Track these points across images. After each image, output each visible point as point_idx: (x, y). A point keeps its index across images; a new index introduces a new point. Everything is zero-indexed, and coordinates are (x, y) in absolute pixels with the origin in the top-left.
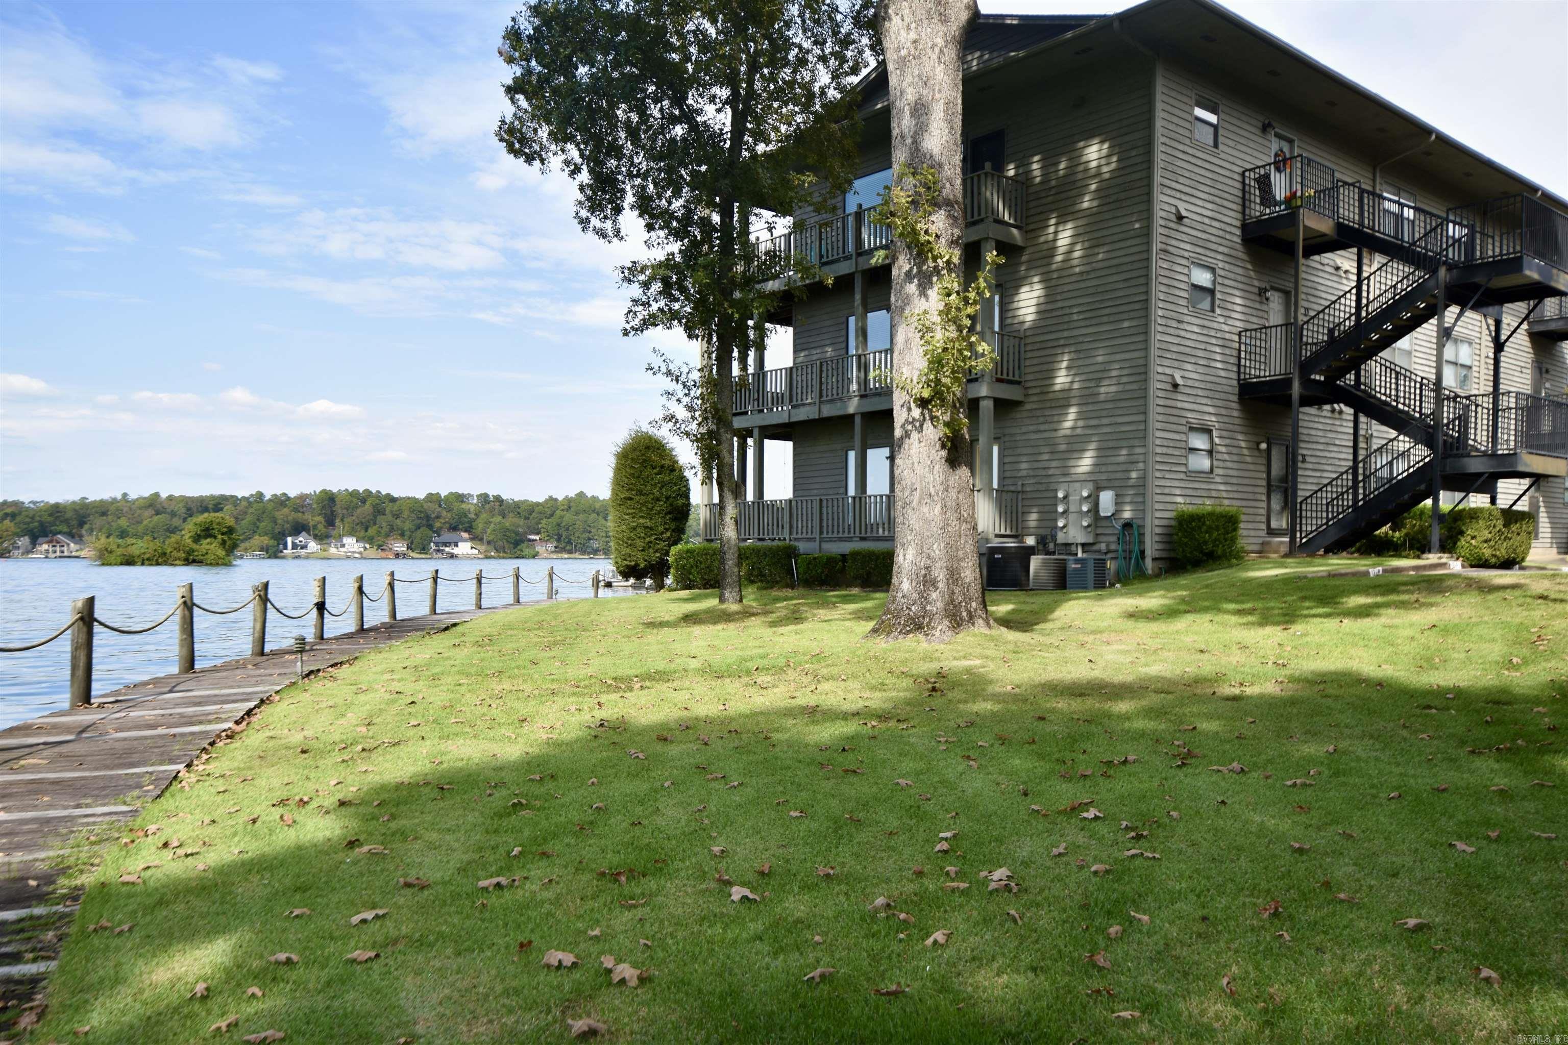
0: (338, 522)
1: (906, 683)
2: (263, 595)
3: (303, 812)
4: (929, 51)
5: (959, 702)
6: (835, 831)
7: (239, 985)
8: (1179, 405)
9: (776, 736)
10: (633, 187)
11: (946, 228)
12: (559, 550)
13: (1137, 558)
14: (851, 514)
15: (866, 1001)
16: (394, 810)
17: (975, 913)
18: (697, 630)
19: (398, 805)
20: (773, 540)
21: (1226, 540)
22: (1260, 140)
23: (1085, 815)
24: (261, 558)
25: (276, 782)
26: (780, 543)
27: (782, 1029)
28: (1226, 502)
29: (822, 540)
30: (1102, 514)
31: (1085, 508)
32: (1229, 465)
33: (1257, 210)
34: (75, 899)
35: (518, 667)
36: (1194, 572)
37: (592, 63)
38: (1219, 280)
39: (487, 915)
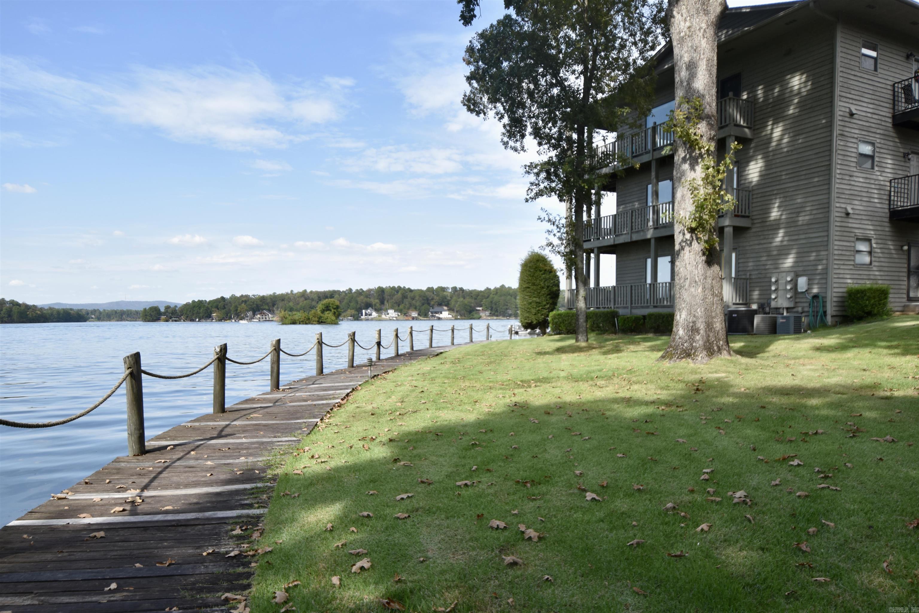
0: (386, 302)
1: (681, 386)
2: (353, 338)
3: (373, 443)
4: (698, 32)
5: (713, 397)
6: (643, 466)
7: (346, 526)
8: (850, 225)
9: (608, 413)
10: (531, 123)
11: (707, 132)
12: (492, 315)
13: (821, 316)
14: (648, 293)
15: (663, 559)
16: (415, 445)
17: (726, 515)
18: (564, 356)
19: (416, 442)
20: (605, 308)
21: (880, 304)
22: (906, 64)
23: (792, 463)
24: (351, 320)
25: (360, 429)
26: (609, 310)
27: (616, 570)
28: (880, 282)
29: (632, 308)
30: (799, 290)
31: (789, 287)
32: (882, 260)
33: (902, 106)
34: (275, 480)
35: (473, 375)
36: (859, 323)
37: (509, 59)
38: (877, 150)
39: (461, 499)
